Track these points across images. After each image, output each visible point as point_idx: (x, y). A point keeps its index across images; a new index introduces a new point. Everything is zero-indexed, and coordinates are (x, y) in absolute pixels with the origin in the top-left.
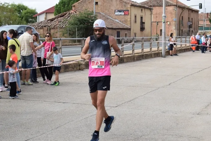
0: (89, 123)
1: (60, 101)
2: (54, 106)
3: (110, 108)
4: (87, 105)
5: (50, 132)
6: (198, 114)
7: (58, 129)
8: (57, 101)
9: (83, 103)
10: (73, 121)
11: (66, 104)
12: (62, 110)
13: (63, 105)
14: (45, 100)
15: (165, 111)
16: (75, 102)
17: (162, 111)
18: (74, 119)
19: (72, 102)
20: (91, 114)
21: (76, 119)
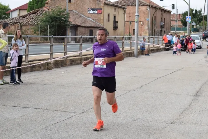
0: (48, 133)
1: (21, 105)
2: (12, 112)
3: (74, 114)
4: (50, 111)
6: (172, 123)
8: (16, 106)
9: (45, 108)
10: (30, 131)
11: (26, 109)
12: (21, 116)
13: (23, 110)
14: (4, 104)
15: (135, 119)
16: (37, 107)
17: (133, 119)
18: (32, 129)
19: (34, 107)
20: (53, 122)
21: (35, 128)
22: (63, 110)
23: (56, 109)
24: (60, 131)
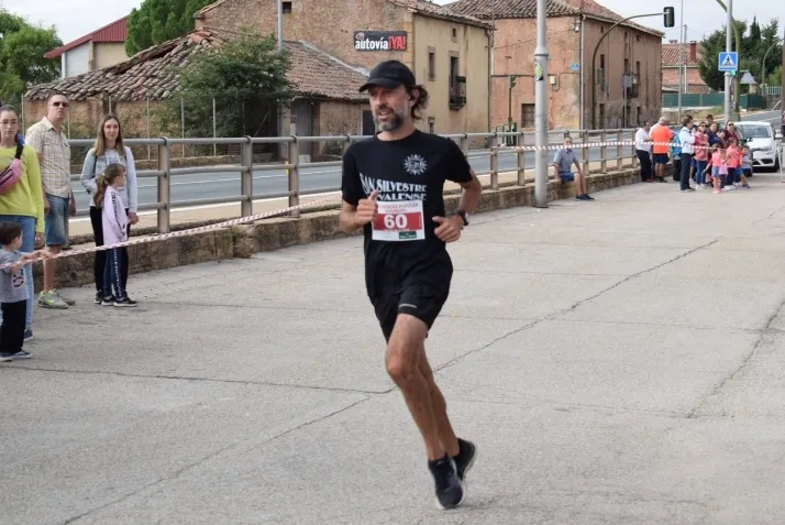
0: (293, 452)
1: (178, 373)
2: (156, 394)
3: (363, 397)
4: (282, 388)
5: (155, 488)
6: (689, 416)
7: (181, 478)
8: (164, 374)
9: (262, 380)
10: (233, 446)
11: (198, 385)
12: (188, 406)
13: (190, 386)
14: (119, 371)
16: (231, 376)
18: (237, 441)
19: (222, 377)
20: (297, 421)
21: (246, 439)
22: (323, 385)
23: (299, 383)
24: (327, 444)
